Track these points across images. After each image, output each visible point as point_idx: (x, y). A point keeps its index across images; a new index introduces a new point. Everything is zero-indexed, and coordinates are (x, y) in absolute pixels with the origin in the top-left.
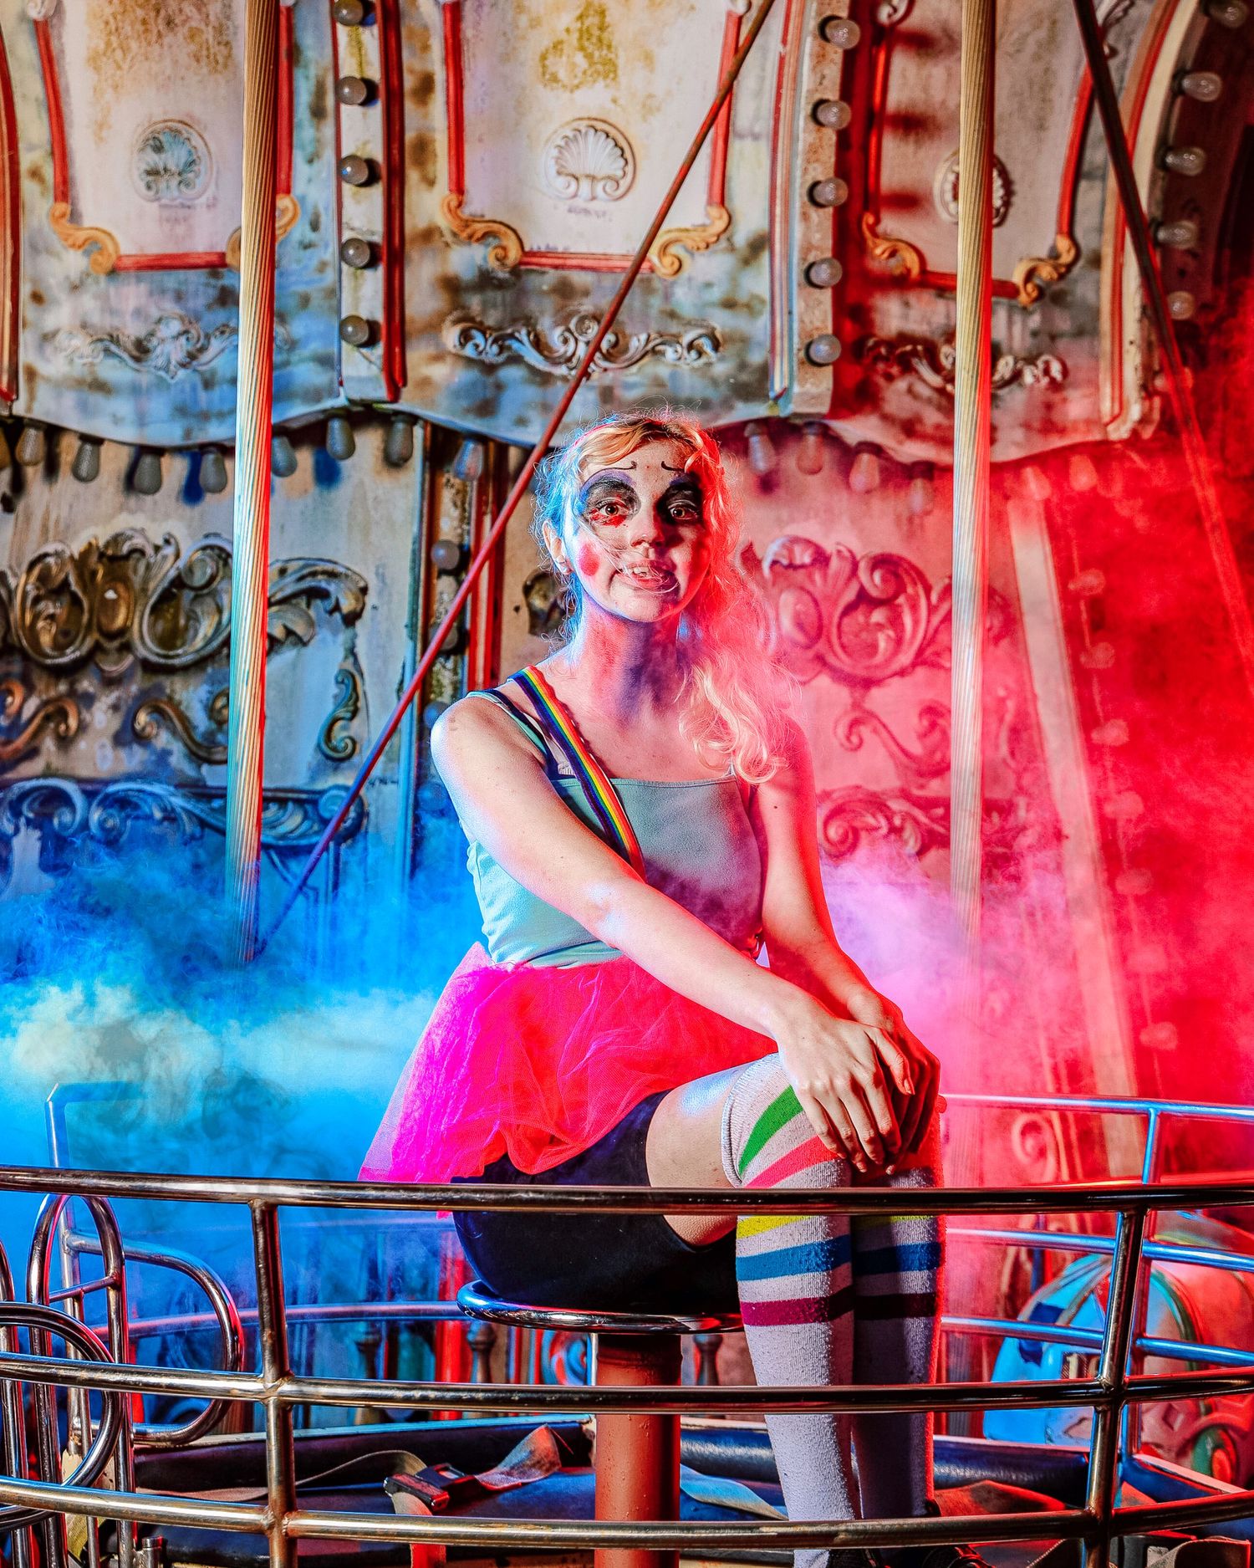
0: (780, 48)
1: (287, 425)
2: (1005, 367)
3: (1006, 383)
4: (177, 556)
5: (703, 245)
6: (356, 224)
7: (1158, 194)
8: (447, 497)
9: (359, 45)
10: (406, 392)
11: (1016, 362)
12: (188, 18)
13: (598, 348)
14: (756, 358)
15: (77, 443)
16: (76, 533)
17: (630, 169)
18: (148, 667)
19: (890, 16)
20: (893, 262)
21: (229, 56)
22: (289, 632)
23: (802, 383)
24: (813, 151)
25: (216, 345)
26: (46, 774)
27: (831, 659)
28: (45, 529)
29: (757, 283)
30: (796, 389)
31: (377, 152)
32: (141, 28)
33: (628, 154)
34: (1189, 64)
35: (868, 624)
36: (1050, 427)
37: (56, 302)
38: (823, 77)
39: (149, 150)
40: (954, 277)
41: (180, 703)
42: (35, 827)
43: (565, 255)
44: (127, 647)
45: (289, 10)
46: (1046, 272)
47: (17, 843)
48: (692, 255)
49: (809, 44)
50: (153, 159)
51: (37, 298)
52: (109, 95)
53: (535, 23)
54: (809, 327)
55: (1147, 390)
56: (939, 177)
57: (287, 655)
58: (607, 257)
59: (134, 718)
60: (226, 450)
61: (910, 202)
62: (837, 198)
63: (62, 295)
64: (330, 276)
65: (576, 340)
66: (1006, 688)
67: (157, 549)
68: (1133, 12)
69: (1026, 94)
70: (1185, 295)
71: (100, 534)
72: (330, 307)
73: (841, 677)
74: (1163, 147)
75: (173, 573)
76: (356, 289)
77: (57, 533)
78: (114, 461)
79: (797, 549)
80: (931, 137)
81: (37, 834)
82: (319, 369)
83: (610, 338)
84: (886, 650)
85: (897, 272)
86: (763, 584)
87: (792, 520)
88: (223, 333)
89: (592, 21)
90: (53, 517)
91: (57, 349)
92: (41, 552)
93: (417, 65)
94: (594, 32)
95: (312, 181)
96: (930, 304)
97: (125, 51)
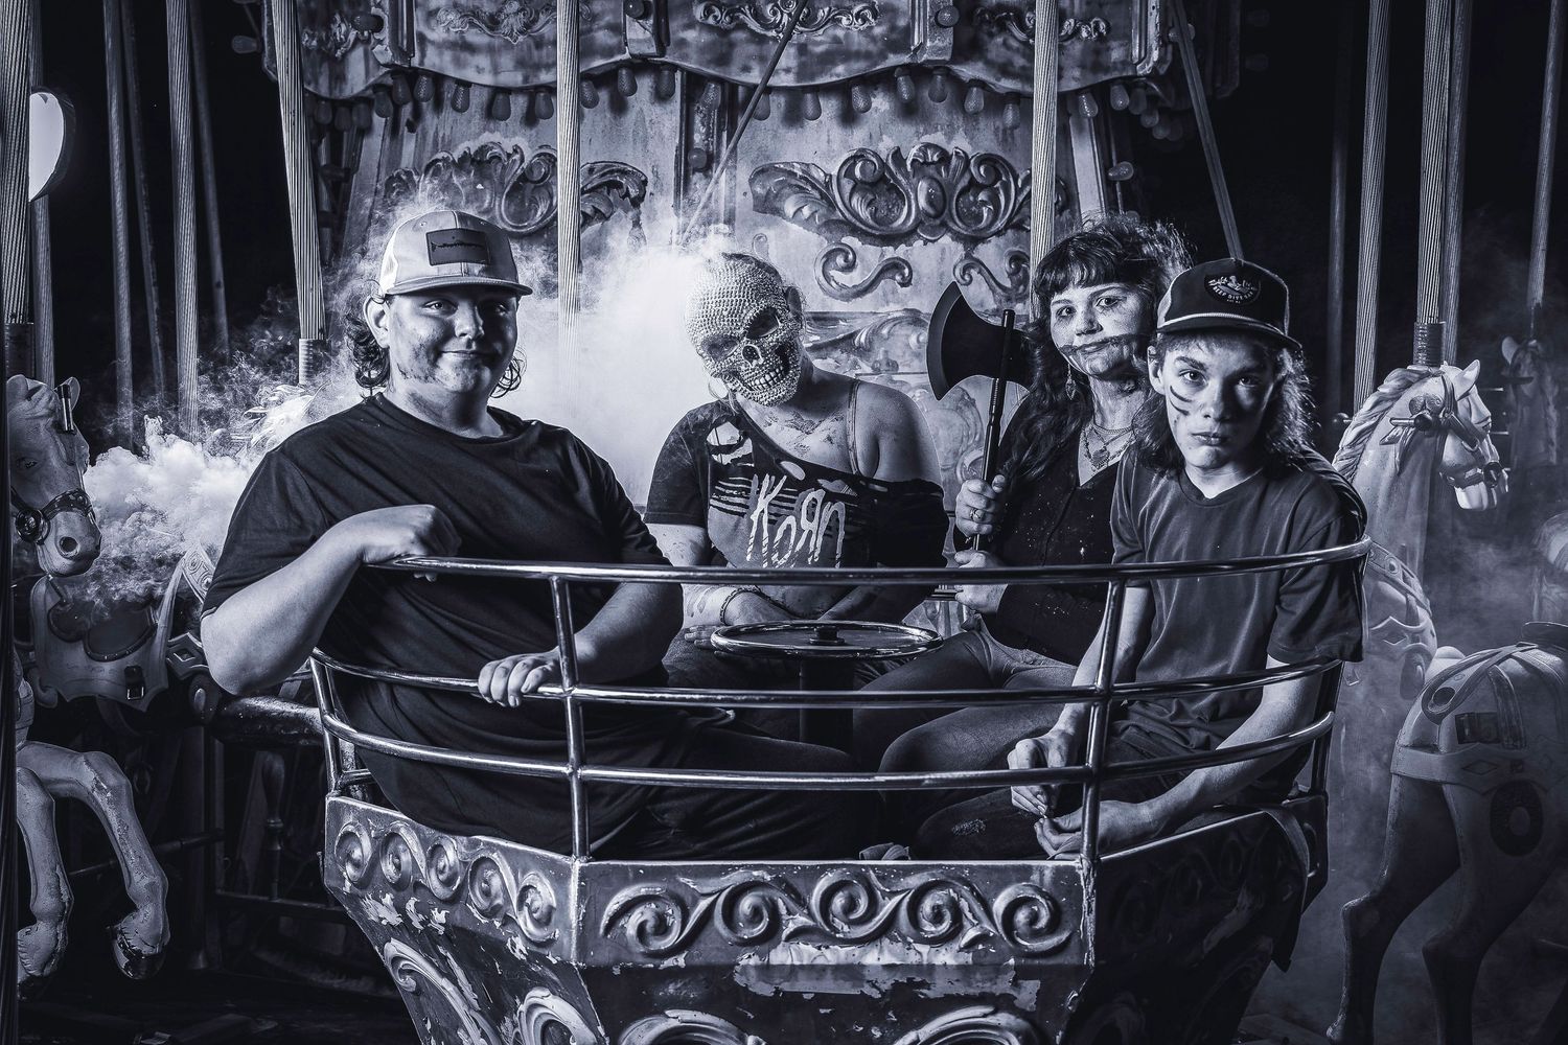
1: (591, 72)
2: (1069, 24)
3: (1069, 37)
4: (522, 160)
8: (698, 119)
10: (669, 50)
11: (1075, 24)
13: (796, 18)
14: (902, 22)
15: (454, 86)
16: (456, 146)
22: (596, 211)
23: (933, 40)
25: (542, 18)
27: (951, 224)
28: (436, 144)
30: (929, 44)
35: (975, 201)
36: (1097, 67)
55: (1164, 41)
57: (597, 226)
60: (551, 89)
65: (782, 13)
67: (509, 155)
71: (472, 146)
73: (957, 237)
75: (520, 172)
77: (443, 146)
78: (478, 99)
79: (930, 152)
82: (611, 34)
83: (805, 11)
84: (988, 217)
86: (906, 175)
87: (926, 132)
88: (547, 10)
90: (441, 135)
91: (439, 22)
92: (433, 158)
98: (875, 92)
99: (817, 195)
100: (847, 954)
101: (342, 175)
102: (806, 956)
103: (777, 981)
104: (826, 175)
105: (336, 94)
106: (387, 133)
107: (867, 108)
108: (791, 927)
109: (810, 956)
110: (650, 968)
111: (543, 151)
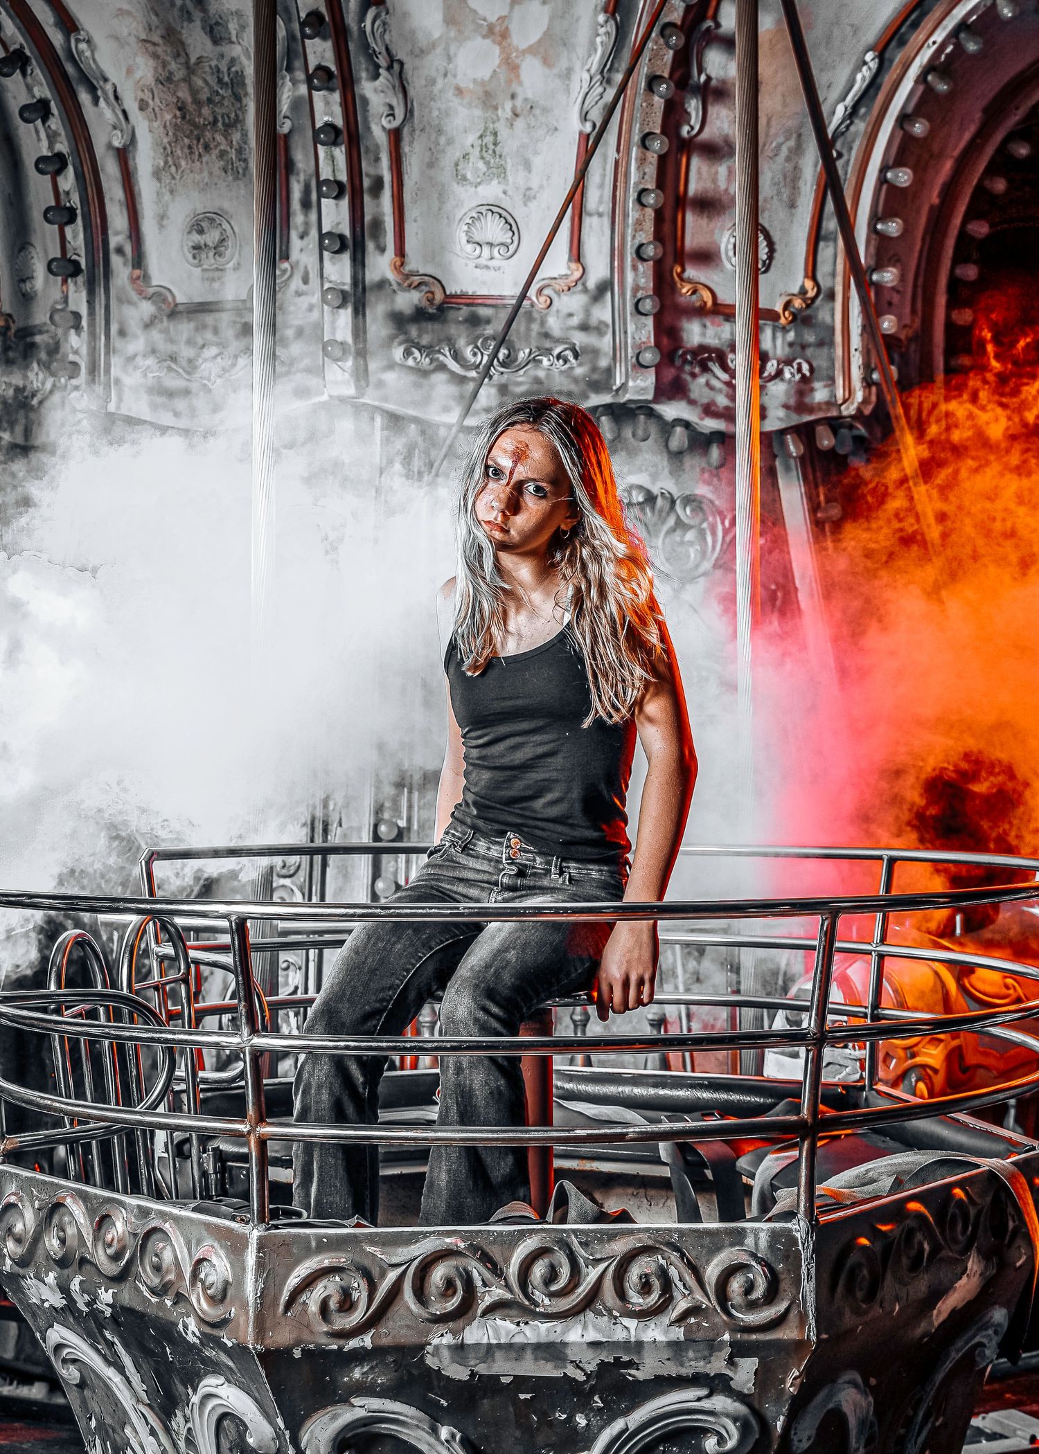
0: (615, 153)
2: (771, 367)
3: (772, 378)
5: (565, 288)
6: (333, 278)
7: (872, 250)
9: (333, 158)
10: (369, 391)
11: (778, 364)
12: (219, 144)
13: (495, 358)
14: (604, 363)
15: (151, 430)
17: (515, 238)
19: (688, 132)
20: (694, 297)
21: (246, 168)
23: (635, 380)
24: (639, 223)
25: (241, 361)
29: (603, 313)
30: (631, 384)
31: (345, 229)
32: (187, 151)
33: (514, 228)
34: (891, 162)
35: (682, 541)
36: (801, 408)
37: (136, 336)
39: (194, 233)
40: (734, 307)
43: (473, 296)
45: (287, 137)
46: (798, 303)
48: (559, 295)
49: (634, 152)
50: (196, 238)
51: (122, 333)
52: (167, 197)
53: (450, 142)
54: (638, 342)
55: (868, 383)
56: (725, 240)
58: (501, 297)
61: (706, 257)
62: (655, 254)
63: (139, 332)
64: (315, 315)
65: (481, 353)
66: (777, 584)
68: (852, 128)
69: (782, 184)
70: (892, 317)
72: (316, 335)
74: (875, 218)
76: (333, 322)
79: (634, 493)
80: (719, 214)
82: (309, 376)
83: (503, 352)
84: (694, 559)
85: (698, 304)
87: (630, 473)
88: (245, 353)
89: (489, 139)
91: (136, 368)
93: (372, 171)
94: (490, 145)
95: (303, 251)
96: (719, 325)
97: (177, 166)
100: (548, 1330)
102: (503, 1333)
103: (472, 1363)
105: (34, 439)
108: (488, 1300)
109: (507, 1334)
110: (334, 1350)
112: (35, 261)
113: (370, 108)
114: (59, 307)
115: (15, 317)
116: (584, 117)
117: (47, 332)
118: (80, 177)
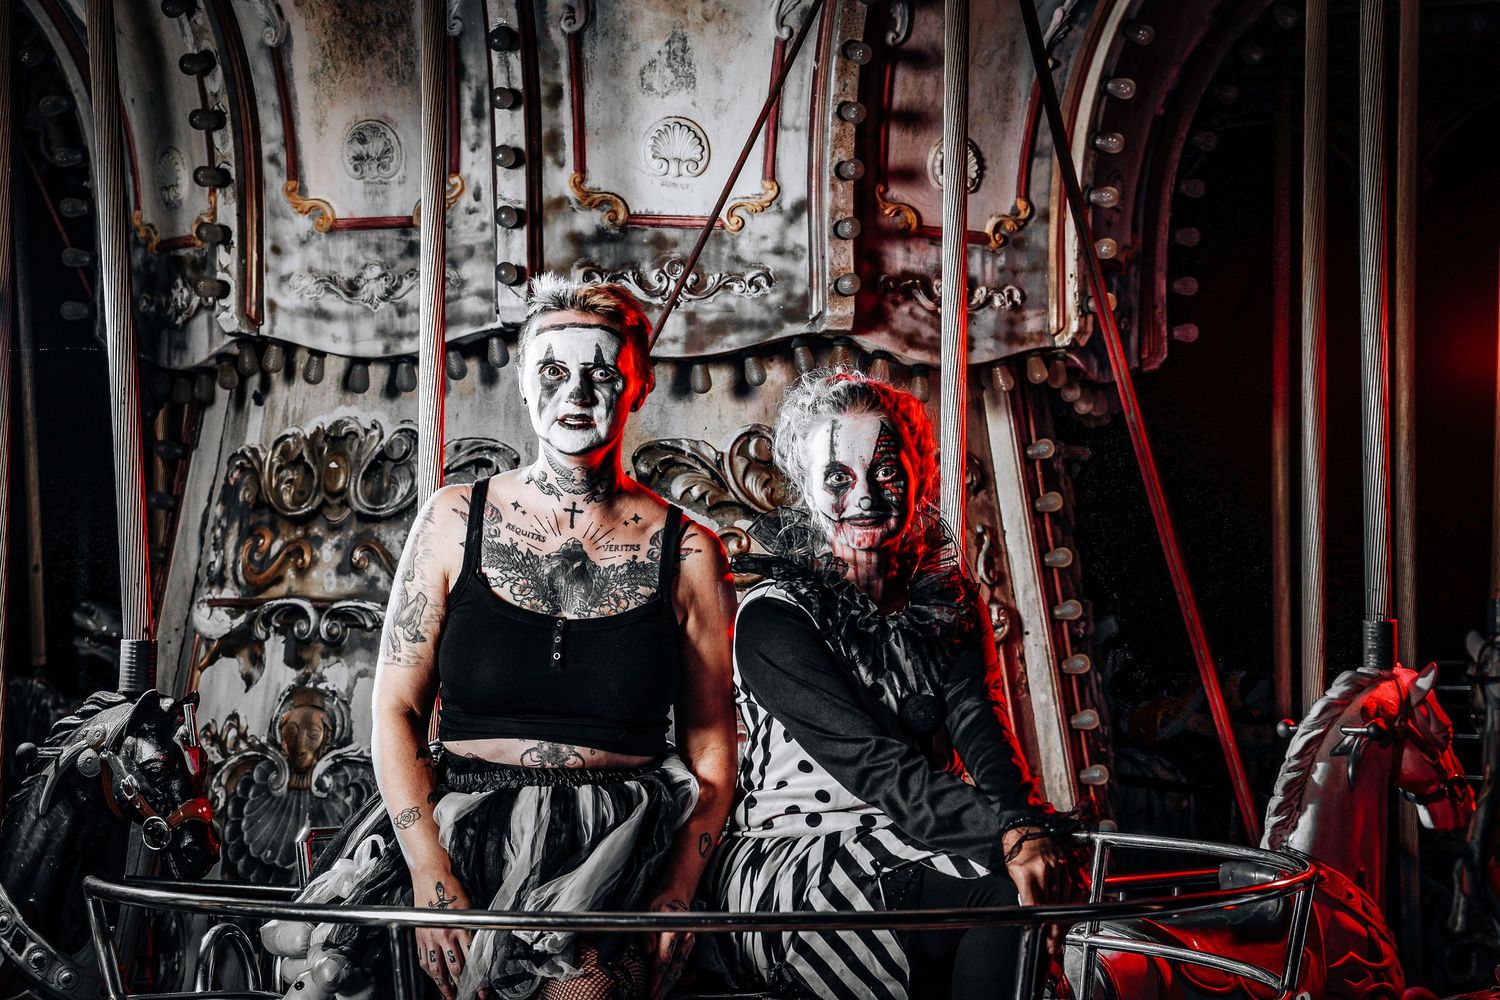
0: (814, 64)
1: (458, 342)
2: (980, 294)
3: (981, 306)
4: (381, 437)
5: (759, 208)
6: (507, 195)
7: (1090, 166)
9: (507, 64)
11: (988, 291)
12: (382, 46)
13: (683, 284)
14: (799, 289)
15: (307, 356)
16: (308, 421)
17: (706, 153)
18: (361, 517)
19: (893, 39)
20: (898, 218)
21: (413, 73)
23: (833, 309)
24: (838, 140)
25: (406, 284)
26: (287, 596)
28: (285, 418)
29: (799, 236)
30: (828, 313)
31: (521, 142)
32: (348, 53)
33: (704, 143)
34: (1112, 72)
36: (1012, 338)
37: (290, 253)
38: (846, 85)
39: (356, 142)
40: (939, 229)
41: (384, 543)
42: (281, 634)
43: (659, 217)
44: (346, 503)
45: (458, 39)
46: (1009, 225)
47: (268, 645)
48: (752, 216)
49: (835, 61)
50: (358, 148)
51: (277, 250)
52: (326, 102)
53: (635, 47)
54: (837, 267)
55: (1083, 312)
56: (931, 157)
58: (690, 218)
59: (352, 555)
60: (413, 359)
61: (912, 175)
62: (856, 173)
63: (294, 248)
64: (488, 234)
65: (668, 279)
66: (984, 527)
67: (367, 431)
68: (1070, 34)
69: (995, 95)
70: (1110, 241)
71: (326, 421)
72: (489, 256)
74: (1093, 132)
75: (378, 449)
76: (507, 243)
77: (294, 421)
78: (334, 369)
80: (925, 129)
81: (283, 638)
82: (482, 301)
83: (692, 277)
85: (901, 226)
88: (411, 275)
89: (678, 45)
90: (291, 409)
91: (291, 288)
92: (283, 434)
93: (550, 80)
94: (679, 54)
95: (475, 165)
96: (924, 249)
97: (337, 69)
98: (771, 364)
99: (706, 473)
101: (179, 451)
104: (717, 453)
105: (176, 364)
106: (231, 405)
107: (762, 380)
111: (406, 426)
112: (179, 167)
113: (548, 9)
114: (206, 220)
115: (157, 228)
116: (780, 22)
117: (193, 245)
118: (229, 77)
